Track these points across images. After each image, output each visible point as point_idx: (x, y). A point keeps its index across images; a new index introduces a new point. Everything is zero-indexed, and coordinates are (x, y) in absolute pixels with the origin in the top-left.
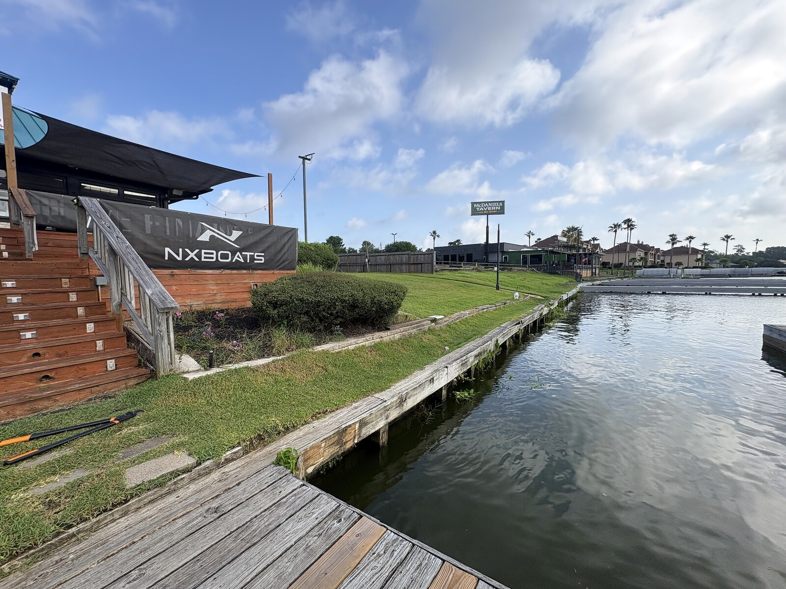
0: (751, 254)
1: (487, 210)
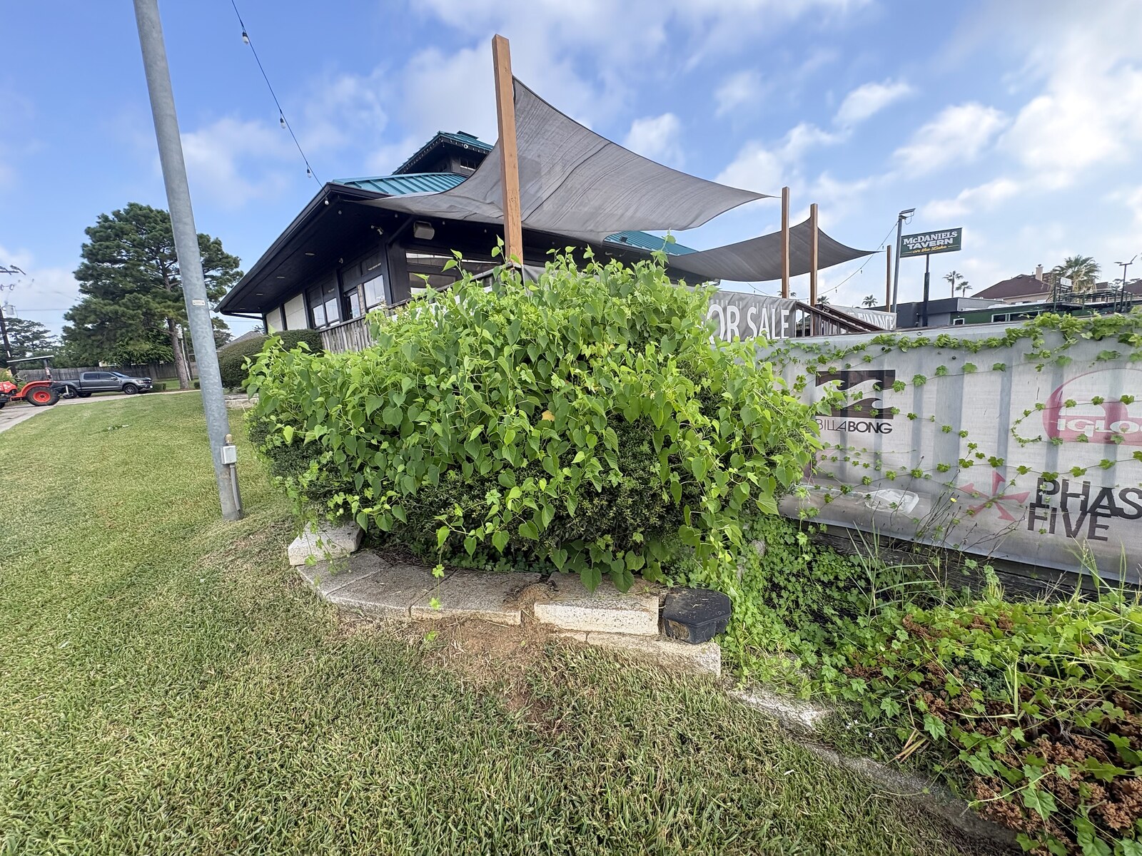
1: (928, 247)
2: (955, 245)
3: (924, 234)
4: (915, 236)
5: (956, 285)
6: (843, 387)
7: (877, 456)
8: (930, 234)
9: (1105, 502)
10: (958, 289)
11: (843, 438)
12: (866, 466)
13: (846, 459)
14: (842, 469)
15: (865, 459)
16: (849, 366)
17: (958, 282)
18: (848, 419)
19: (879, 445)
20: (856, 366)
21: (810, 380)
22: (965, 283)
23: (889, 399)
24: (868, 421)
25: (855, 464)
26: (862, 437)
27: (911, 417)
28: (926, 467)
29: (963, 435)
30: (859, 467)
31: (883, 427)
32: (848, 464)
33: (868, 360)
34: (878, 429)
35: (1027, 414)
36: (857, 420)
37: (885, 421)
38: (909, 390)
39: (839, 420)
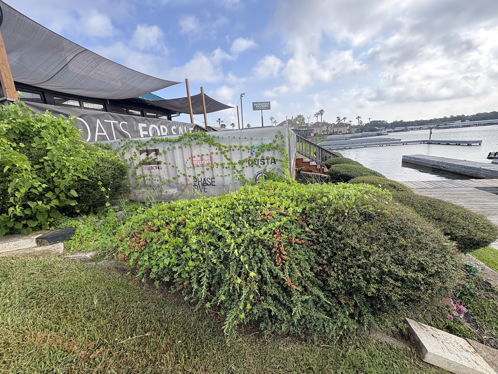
0: (365, 125)
1: (261, 107)
2: (269, 108)
3: (260, 103)
4: (257, 103)
5: (273, 122)
6: (147, 155)
7: (160, 177)
8: (261, 103)
9: (205, 182)
10: (274, 123)
11: (151, 172)
12: (158, 180)
13: (153, 179)
14: (152, 182)
15: (157, 178)
16: (147, 148)
17: (273, 121)
18: (151, 166)
19: (160, 173)
20: (150, 148)
21: (138, 153)
22: (276, 121)
23: (160, 158)
24: (155, 165)
25: (155, 180)
26: (155, 171)
27: (165, 163)
28: (171, 179)
29: (177, 168)
30: (156, 181)
31: (160, 167)
32: (154, 180)
33: (151, 146)
34: (159, 168)
35: (187, 160)
36: (153, 166)
37: (160, 165)
38: (163, 155)
39: (148, 166)
